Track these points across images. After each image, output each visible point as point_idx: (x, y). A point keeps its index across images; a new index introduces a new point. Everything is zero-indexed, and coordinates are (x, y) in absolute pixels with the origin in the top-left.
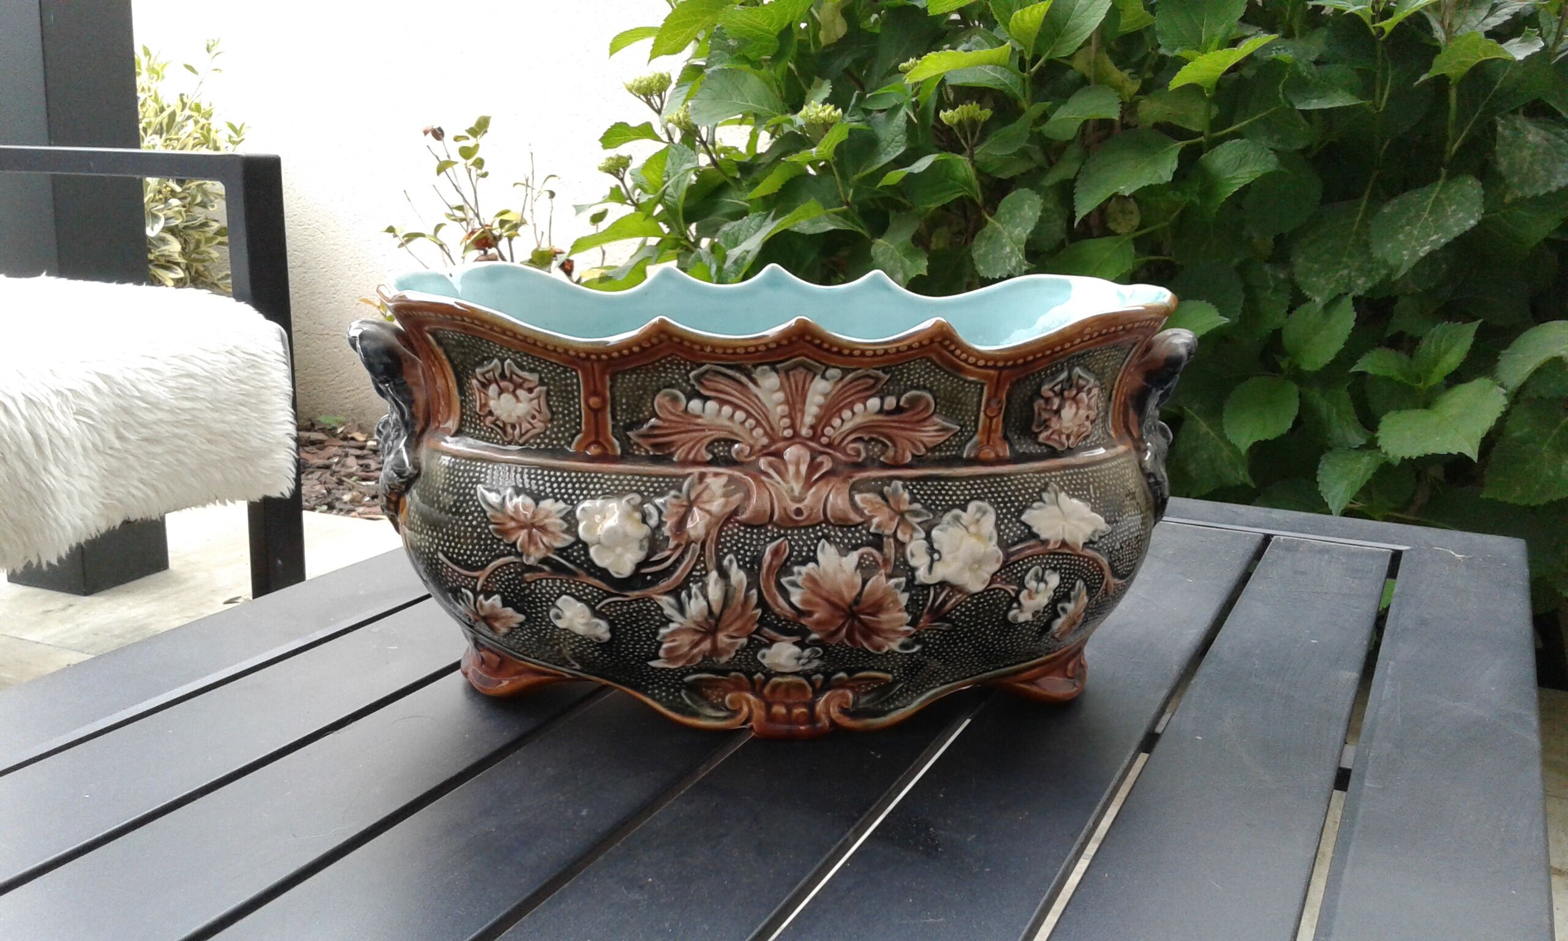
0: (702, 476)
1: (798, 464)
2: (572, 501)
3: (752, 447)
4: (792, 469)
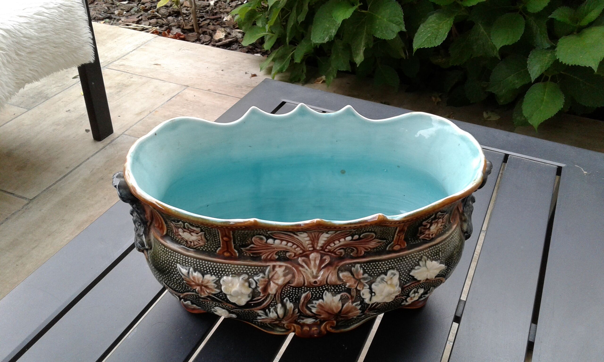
0: (274, 267)
1: (315, 260)
2: (219, 276)
3: (295, 254)
4: (312, 263)
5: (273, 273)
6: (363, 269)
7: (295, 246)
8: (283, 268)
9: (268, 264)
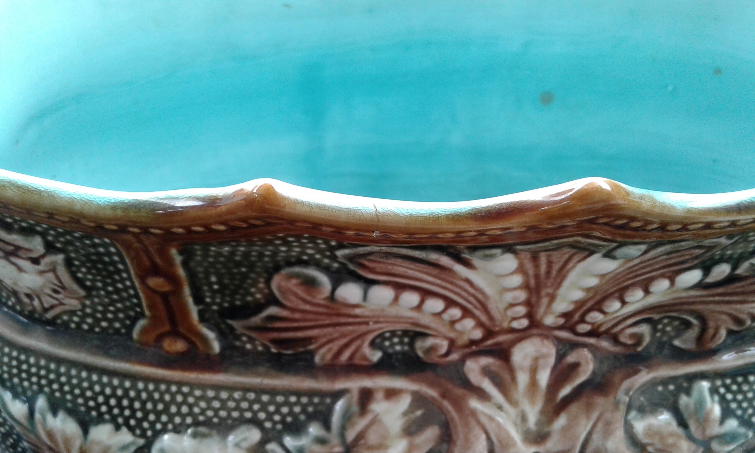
0: (366, 397)
1: (534, 371)
2: (144, 431)
3: (452, 343)
4: (523, 379)
5: (361, 424)
6: (723, 400)
7: (456, 312)
8: (405, 402)
9: (339, 385)
